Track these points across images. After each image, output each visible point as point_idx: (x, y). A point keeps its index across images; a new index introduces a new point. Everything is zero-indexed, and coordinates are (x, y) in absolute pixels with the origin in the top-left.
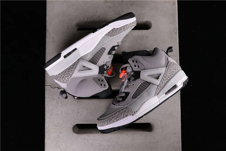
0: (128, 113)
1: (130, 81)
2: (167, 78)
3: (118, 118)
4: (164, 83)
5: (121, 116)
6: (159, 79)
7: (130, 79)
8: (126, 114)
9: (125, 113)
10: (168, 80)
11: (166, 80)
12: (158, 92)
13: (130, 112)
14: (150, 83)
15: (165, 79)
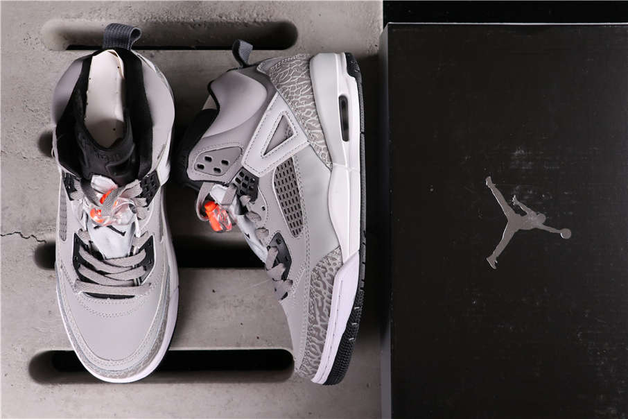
0: (329, 272)
1: (249, 210)
2: (304, 106)
3: (324, 308)
4: (311, 123)
5: (324, 298)
6: (294, 131)
7: (245, 207)
8: (328, 280)
9: (321, 280)
10: (313, 109)
11: (307, 113)
12: (327, 153)
13: (329, 264)
14: (290, 161)
15: (304, 114)
